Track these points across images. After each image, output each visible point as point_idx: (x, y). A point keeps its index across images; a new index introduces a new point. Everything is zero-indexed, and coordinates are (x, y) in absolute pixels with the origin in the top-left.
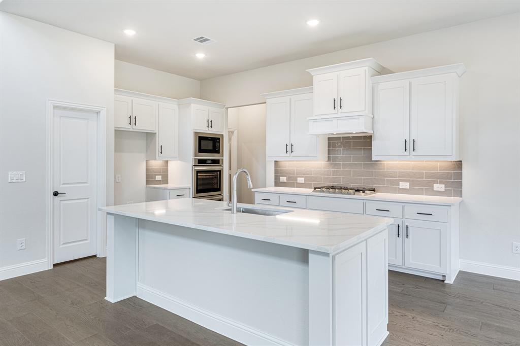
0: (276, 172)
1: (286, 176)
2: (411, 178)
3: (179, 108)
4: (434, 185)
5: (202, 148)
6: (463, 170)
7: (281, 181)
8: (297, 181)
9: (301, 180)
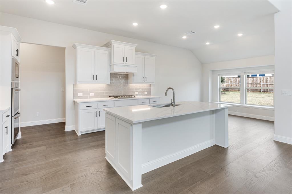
0: (74, 90)
1: (82, 93)
2: (138, 90)
4: (145, 92)
5: (16, 73)
6: (151, 87)
7: (79, 96)
8: (90, 95)
9: (92, 94)
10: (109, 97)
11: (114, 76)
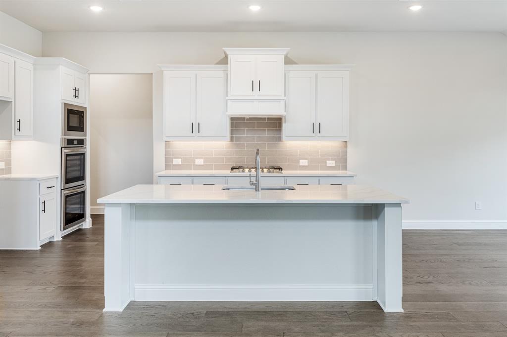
0: (167, 153)
1: (180, 158)
2: (309, 156)
3: (35, 69)
4: (328, 161)
5: (70, 125)
6: (348, 148)
7: (174, 164)
8: (195, 162)
9: (199, 162)
10: (232, 169)
11: (237, 123)
